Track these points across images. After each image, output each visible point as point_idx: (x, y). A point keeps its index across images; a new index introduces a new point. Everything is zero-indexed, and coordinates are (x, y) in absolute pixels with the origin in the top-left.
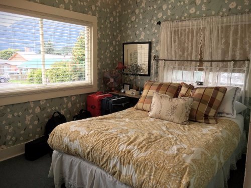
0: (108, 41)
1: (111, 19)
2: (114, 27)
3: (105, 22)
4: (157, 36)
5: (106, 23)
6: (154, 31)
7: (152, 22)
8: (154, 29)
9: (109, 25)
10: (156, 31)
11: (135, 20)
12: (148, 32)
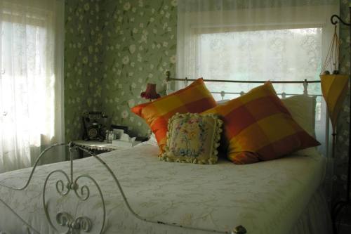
0: (79, 45)
1: (85, 6)
2: (90, 21)
3: (75, 10)
4: (172, 37)
5: (77, 14)
6: (166, 29)
7: (162, 12)
8: (166, 24)
9: (81, 18)
10: (169, 29)
11: (131, 10)
12: (155, 31)
